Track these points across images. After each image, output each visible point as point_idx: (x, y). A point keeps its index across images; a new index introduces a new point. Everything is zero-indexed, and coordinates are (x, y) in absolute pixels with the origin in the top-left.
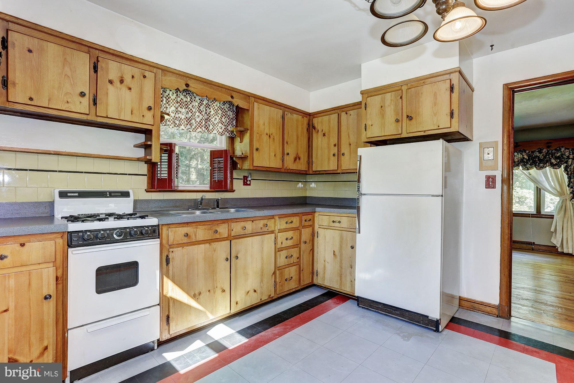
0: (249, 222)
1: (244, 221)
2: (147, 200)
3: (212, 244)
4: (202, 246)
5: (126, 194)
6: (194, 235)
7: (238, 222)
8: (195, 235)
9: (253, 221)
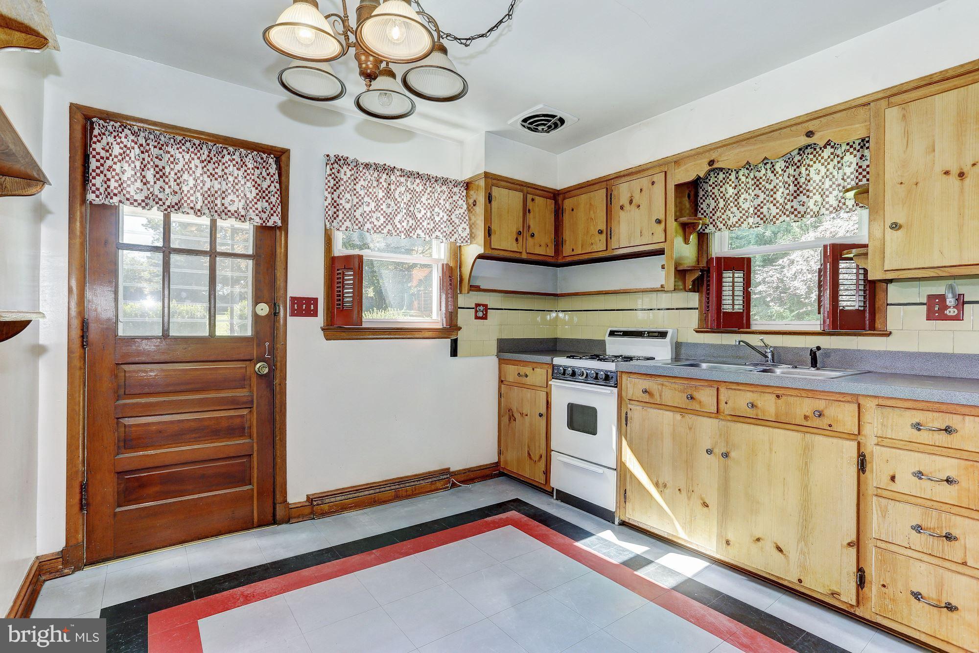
0: (766, 395)
1: (753, 392)
2: (695, 344)
3: (686, 416)
4: (669, 415)
5: (663, 335)
6: (658, 394)
7: (739, 390)
8: (660, 396)
9: (778, 397)
